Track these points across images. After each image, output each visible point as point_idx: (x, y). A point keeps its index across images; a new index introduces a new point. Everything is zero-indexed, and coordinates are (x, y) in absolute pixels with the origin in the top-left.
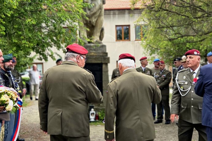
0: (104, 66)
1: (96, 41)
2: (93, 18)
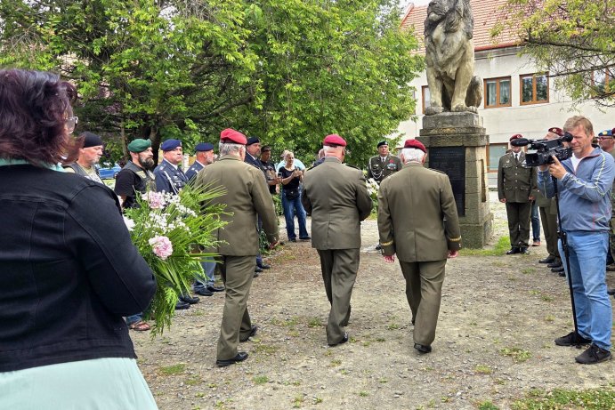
1: (457, 107)
2: (450, 66)
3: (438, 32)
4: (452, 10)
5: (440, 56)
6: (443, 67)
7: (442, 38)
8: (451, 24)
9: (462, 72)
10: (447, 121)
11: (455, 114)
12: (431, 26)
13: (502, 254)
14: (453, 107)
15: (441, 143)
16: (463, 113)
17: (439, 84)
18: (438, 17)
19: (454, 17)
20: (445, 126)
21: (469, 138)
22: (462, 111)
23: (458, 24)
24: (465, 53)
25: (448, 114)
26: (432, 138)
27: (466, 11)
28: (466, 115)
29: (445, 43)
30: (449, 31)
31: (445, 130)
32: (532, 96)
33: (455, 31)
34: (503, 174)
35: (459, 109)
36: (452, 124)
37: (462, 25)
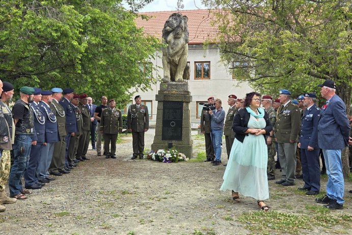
0: (184, 104)
1: (179, 80)
2: (176, 57)
3: (170, 37)
4: (178, 26)
5: (171, 51)
6: (172, 57)
7: (173, 41)
8: (178, 34)
9: (182, 60)
10: (173, 87)
11: (178, 83)
12: (166, 33)
13: (202, 161)
14: (177, 79)
15: (171, 99)
16: (182, 83)
17: (169, 66)
18: (171, 29)
19: (179, 31)
20: (173, 89)
21: (185, 97)
22: (182, 82)
23: (181, 35)
24: (184, 50)
25: (174, 83)
26: (165, 96)
27: (185, 28)
28: (184, 84)
29: (174, 44)
30: (176, 37)
31: (172, 92)
32: (201, 74)
33: (179, 38)
34: (204, 118)
35: (179, 81)
36: (176, 88)
37: (183, 35)
